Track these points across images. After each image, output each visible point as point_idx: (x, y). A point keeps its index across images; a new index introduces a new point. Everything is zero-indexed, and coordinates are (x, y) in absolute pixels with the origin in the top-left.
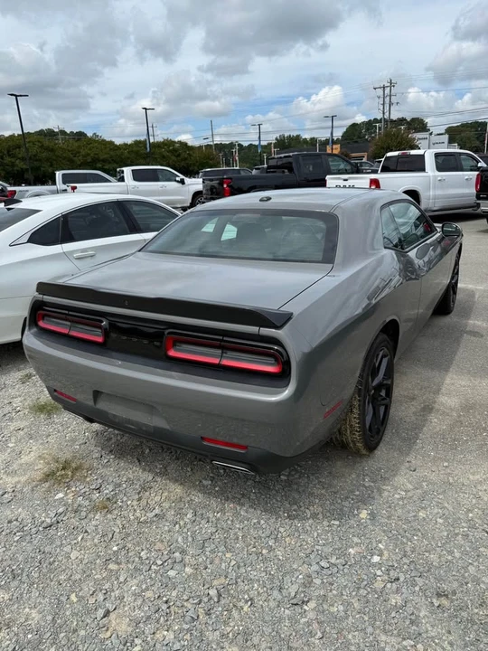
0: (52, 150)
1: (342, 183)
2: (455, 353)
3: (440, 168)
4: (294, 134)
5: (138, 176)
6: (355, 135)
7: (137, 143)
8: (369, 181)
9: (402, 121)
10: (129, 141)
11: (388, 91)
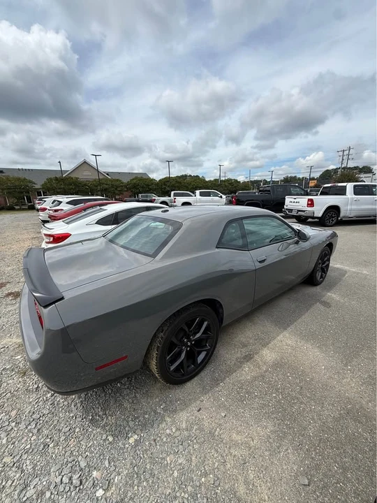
0: (181, 183)
1: (293, 200)
2: (300, 316)
3: (356, 193)
4: (293, 175)
5: (202, 194)
6: (327, 176)
7: (215, 180)
8: (307, 200)
9: (356, 168)
10: (212, 179)
11: (346, 153)
